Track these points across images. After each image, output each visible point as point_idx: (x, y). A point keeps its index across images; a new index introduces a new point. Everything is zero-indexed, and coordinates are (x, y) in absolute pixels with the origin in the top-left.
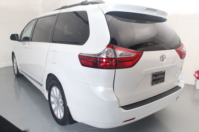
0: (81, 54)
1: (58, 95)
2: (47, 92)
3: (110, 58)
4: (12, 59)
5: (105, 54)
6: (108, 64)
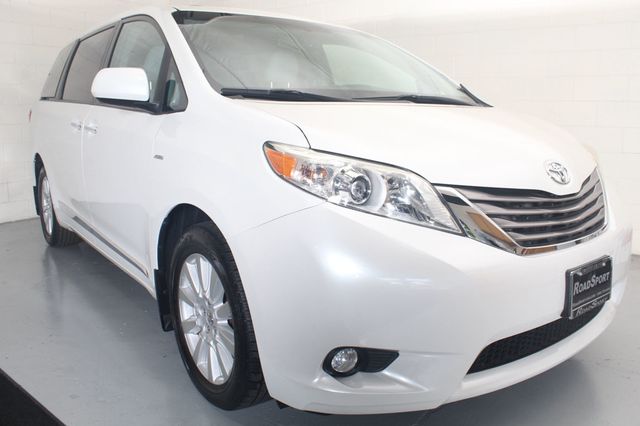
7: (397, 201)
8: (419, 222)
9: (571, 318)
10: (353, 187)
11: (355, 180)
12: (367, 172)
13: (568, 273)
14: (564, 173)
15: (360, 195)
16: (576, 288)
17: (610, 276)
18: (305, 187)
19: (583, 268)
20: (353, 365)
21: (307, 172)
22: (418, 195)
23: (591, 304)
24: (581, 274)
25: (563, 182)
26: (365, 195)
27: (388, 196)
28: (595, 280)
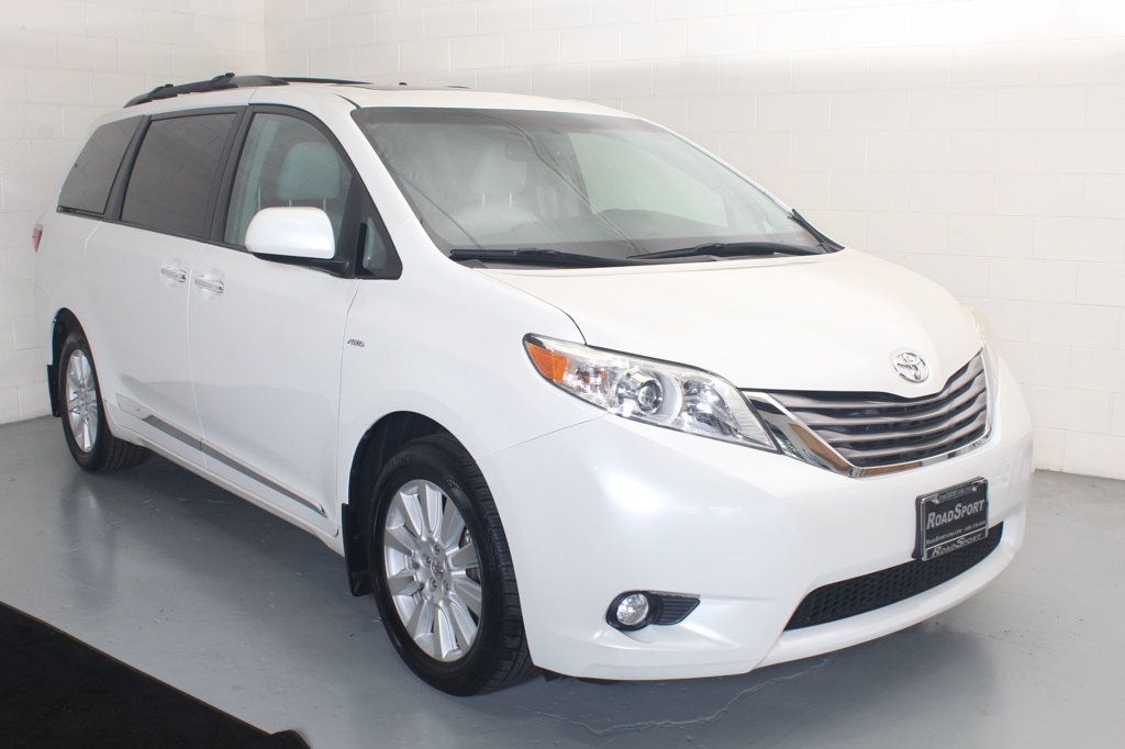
7: (694, 409)
8: (724, 437)
9: (924, 559)
10: (641, 394)
11: (643, 385)
12: (658, 376)
13: (918, 500)
14: (920, 367)
15: (650, 405)
16: (930, 521)
17: (986, 504)
18: (581, 395)
19: (941, 493)
20: (644, 616)
21: (583, 375)
22: (721, 403)
23: (955, 542)
24: (937, 502)
25: (917, 379)
26: (656, 403)
27: (685, 402)
28: (960, 511)
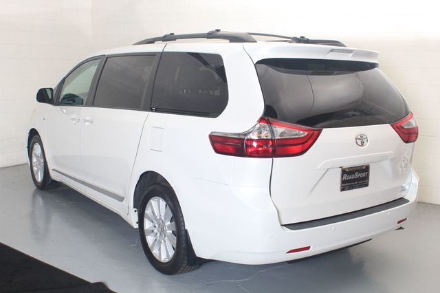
0: (213, 134)
1: (163, 214)
2: (135, 211)
3: (263, 139)
4: (28, 147)
5: (256, 133)
6: (260, 149)
